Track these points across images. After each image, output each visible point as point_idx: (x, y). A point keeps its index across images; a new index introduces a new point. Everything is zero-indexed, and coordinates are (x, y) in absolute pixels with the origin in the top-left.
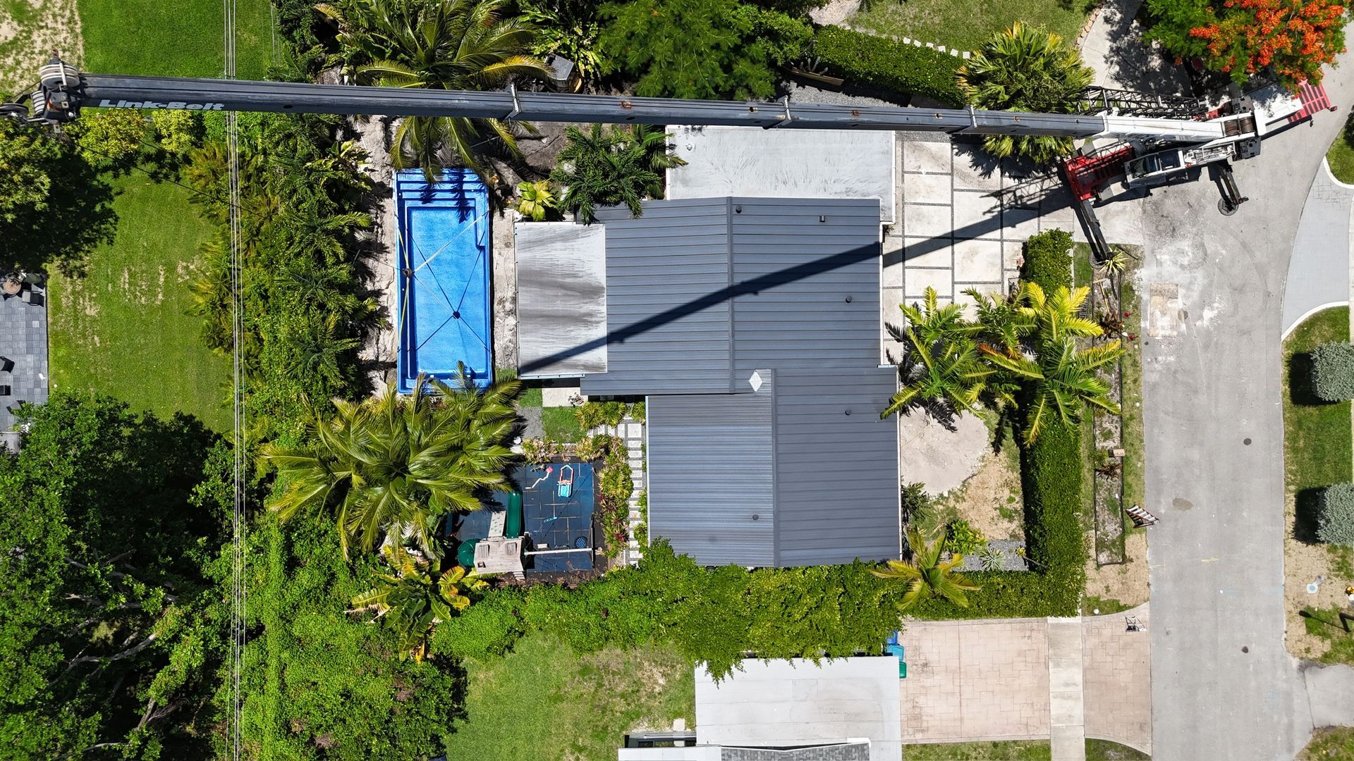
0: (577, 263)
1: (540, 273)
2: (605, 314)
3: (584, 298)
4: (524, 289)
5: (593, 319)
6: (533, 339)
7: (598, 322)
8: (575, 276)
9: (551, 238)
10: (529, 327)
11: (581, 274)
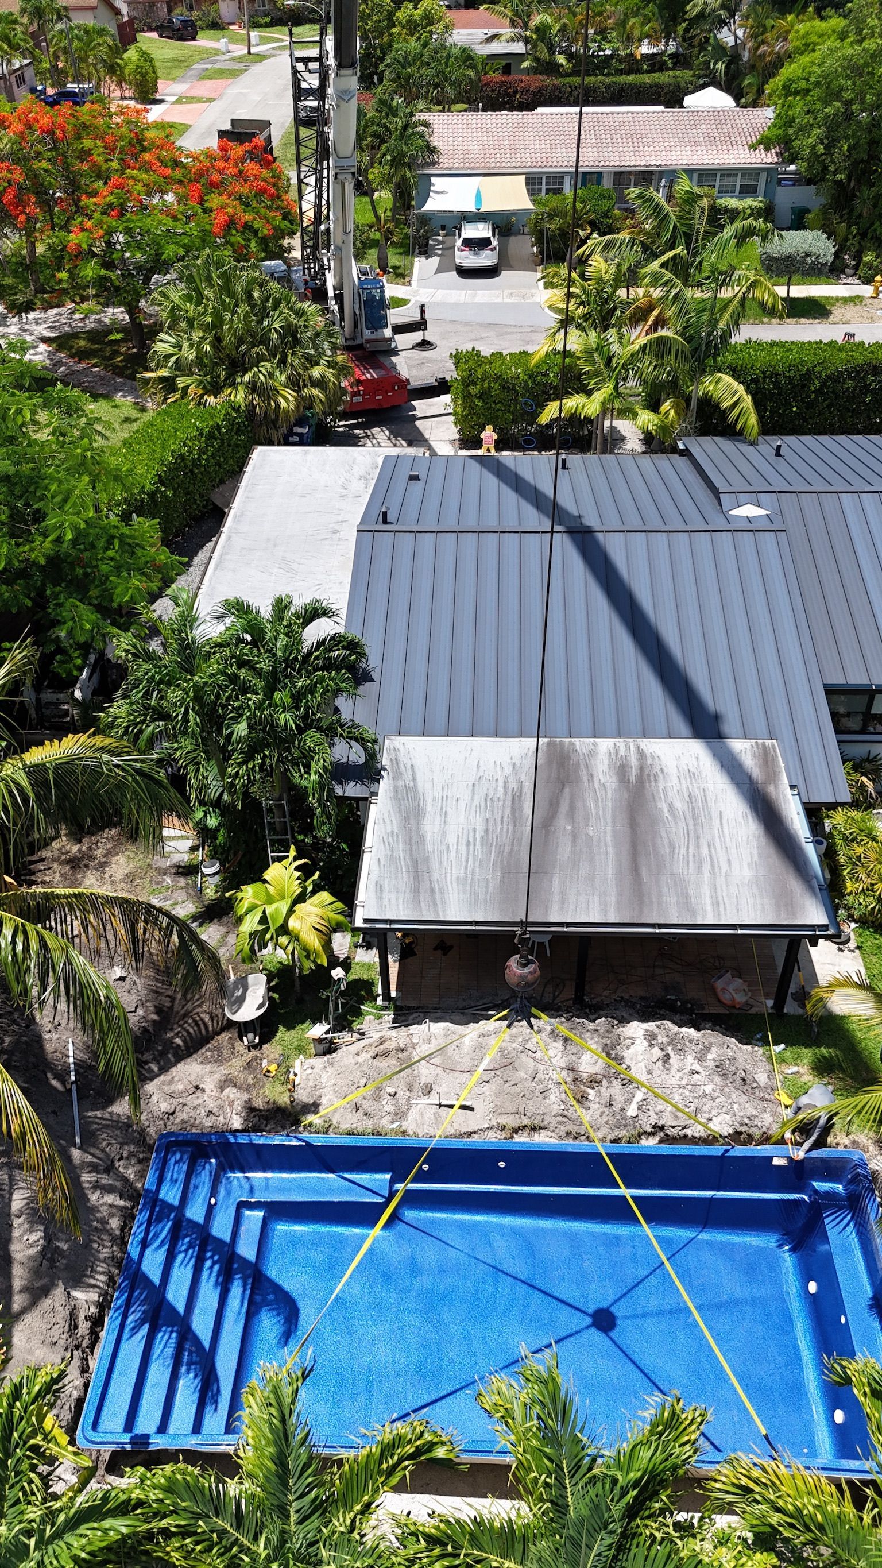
0: (481, 792)
1: (507, 870)
2: (620, 742)
3: (578, 780)
4: (555, 907)
5: (634, 761)
6: (706, 890)
7: (641, 755)
8: (516, 799)
9: (409, 843)
10: (671, 899)
11: (513, 785)
